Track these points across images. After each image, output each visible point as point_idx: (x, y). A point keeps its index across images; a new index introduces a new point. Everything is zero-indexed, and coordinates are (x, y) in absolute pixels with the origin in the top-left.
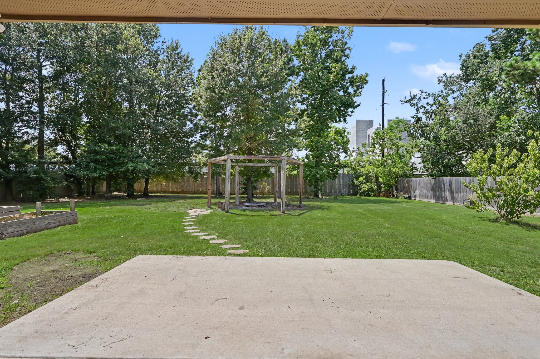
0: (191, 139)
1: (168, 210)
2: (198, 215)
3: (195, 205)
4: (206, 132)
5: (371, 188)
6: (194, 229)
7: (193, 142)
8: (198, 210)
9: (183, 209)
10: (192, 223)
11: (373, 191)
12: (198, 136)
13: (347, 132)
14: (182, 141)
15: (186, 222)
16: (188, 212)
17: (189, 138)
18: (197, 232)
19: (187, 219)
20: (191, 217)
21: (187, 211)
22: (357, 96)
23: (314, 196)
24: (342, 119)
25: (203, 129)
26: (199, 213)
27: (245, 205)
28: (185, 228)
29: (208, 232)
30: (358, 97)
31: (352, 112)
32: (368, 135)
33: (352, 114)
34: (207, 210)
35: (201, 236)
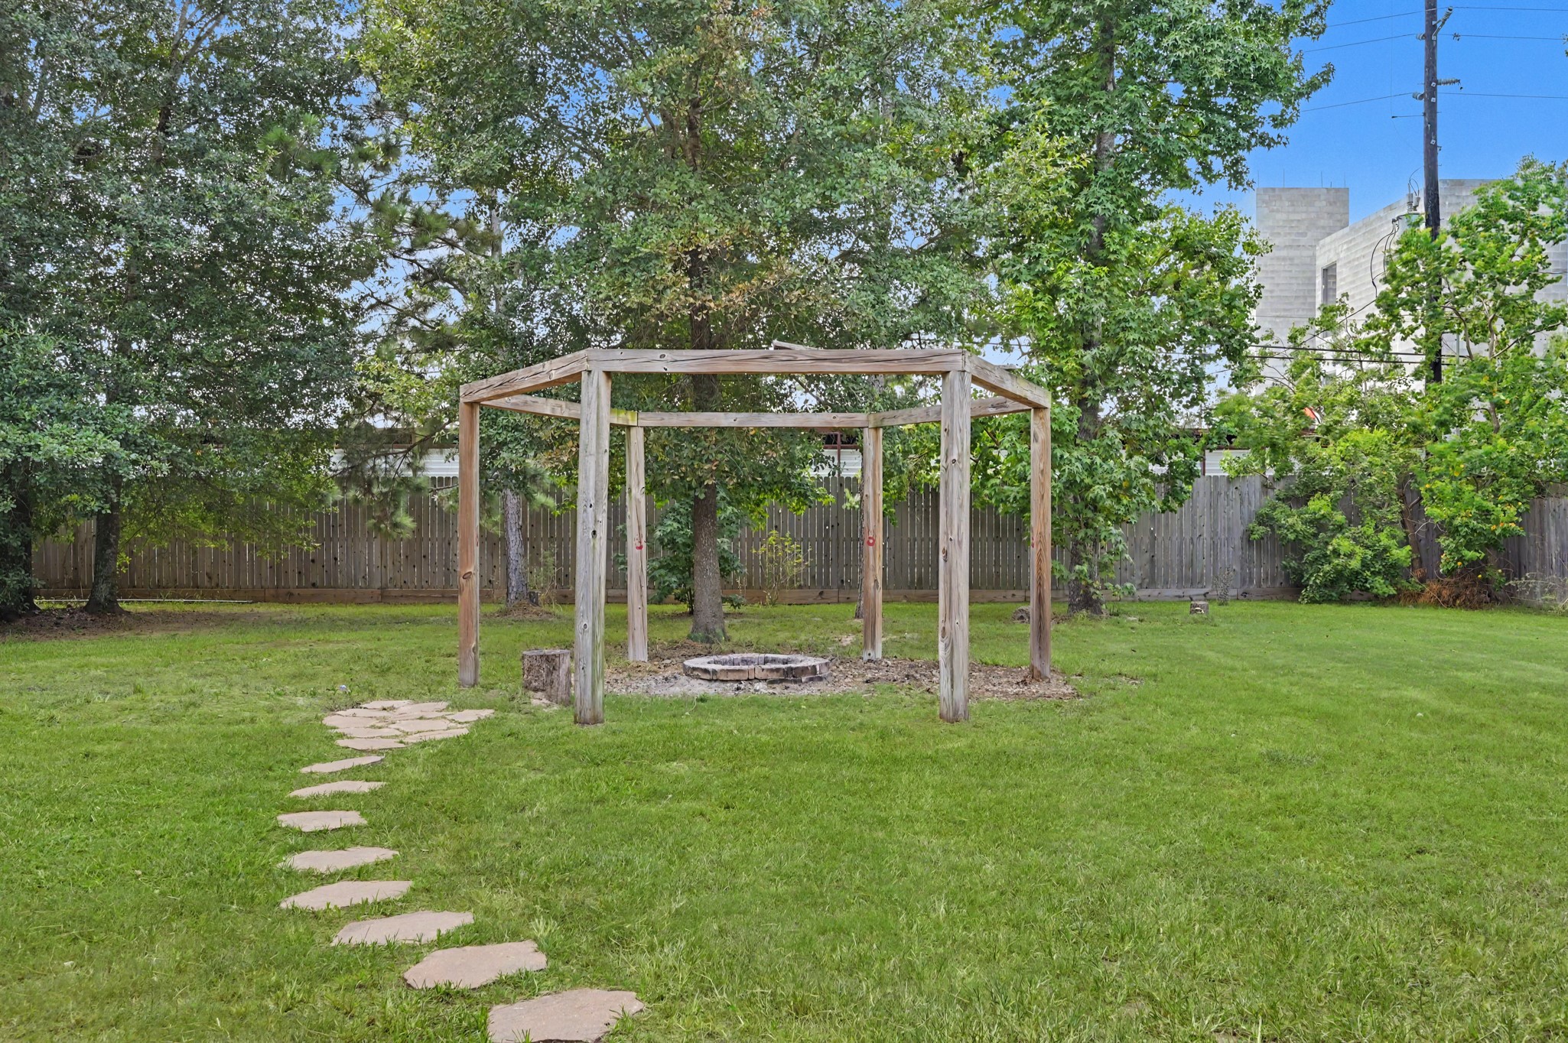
0: (357, 288)
1: (204, 709)
2: (393, 744)
3: (384, 671)
4: (443, 251)
5: (1381, 554)
6: (361, 874)
7: (372, 307)
8: (403, 705)
9: (301, 701)
10: (353, 818)
11: (1392, 571)
12: (399, 270)
13: (1242, 238)
14: (308, 305)
15: (311, 805)
16: (336, 721)
17: (346, 285)
18: (385, 909)
19: (323, 779)
20: (347, 764)
21: (329, 720)
22: (1304, 31)
23: (1074, 607)
24: (1217, 164)
25: (425, 228)
26: (404, 726)
27: (691, 672)
28: (300, 862)
29: (470, 903)
30: (1307, 39)
31: (1279, 122)
32: (1325, 270)
33: (1282, 131)
34: (460, 706)
35: (414, 952)
